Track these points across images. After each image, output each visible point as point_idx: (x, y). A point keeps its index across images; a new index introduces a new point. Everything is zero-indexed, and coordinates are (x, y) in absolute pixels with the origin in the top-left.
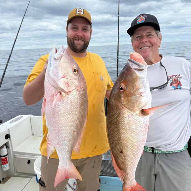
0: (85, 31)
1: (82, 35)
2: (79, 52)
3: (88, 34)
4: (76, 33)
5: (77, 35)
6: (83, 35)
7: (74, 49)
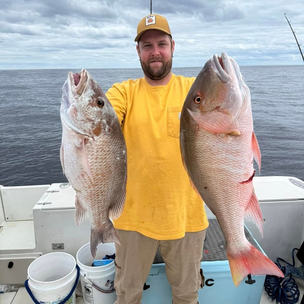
0: (162, 46)
1: (159, 54)
2: (158, 78)
3: (167, 51)
4: (150, 52)
5: (152, 54)
6: (160, 52)
7: (151, 75)
